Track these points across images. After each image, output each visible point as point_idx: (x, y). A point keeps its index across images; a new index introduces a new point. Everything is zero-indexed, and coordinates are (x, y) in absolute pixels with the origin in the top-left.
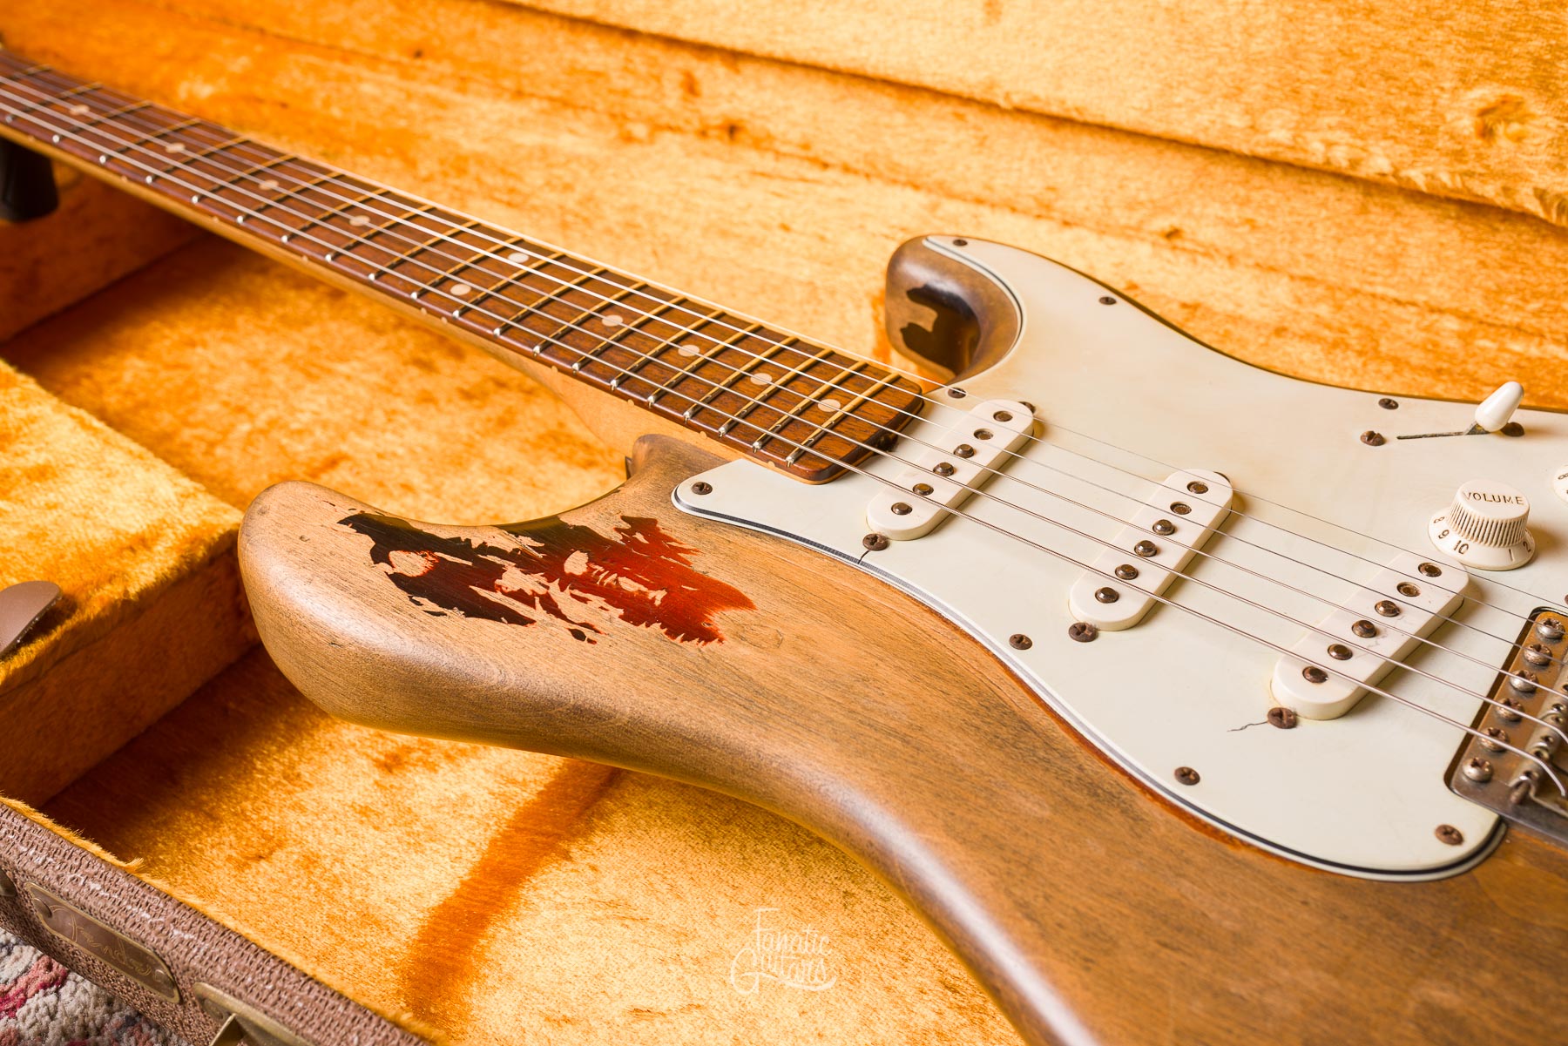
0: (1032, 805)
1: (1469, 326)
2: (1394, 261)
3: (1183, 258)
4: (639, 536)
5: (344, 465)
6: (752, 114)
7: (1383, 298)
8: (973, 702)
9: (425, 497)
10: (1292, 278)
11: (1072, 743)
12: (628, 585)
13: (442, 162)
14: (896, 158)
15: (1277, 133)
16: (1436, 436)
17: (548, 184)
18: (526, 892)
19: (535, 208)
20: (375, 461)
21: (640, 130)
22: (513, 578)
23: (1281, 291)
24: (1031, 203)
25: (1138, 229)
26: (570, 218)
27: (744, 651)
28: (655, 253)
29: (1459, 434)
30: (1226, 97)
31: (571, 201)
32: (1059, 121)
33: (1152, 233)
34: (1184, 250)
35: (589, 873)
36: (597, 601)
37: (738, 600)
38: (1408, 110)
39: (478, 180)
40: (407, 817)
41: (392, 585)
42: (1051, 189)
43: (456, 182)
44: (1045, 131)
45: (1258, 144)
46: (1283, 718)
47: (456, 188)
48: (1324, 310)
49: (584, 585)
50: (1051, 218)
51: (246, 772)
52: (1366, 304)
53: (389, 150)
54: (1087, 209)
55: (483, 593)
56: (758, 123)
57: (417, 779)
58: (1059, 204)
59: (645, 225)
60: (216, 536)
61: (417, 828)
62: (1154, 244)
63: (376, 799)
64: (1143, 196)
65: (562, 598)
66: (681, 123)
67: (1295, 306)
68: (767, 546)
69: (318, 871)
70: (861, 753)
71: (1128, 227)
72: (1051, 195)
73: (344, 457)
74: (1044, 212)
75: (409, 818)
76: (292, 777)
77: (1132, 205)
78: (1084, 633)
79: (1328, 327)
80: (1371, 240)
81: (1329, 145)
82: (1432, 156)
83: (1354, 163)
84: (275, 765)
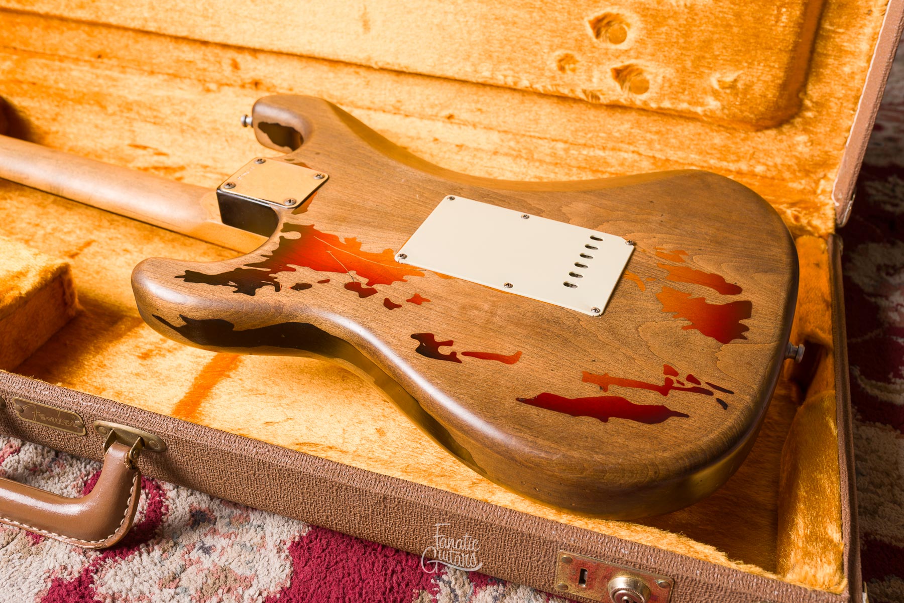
1: (567, 146)
2: (536, 121)
3: (456, 127)
5: (94, 244)
6: (265, 76)
7: (534, 137)
9: (136, 254)
10: (499, 132)
13: (119, 106)
14: (331, 92)
15: (485, 73)
17: (173, 113)
18: (214, 390)
19: (167, 124)
20: (109, 241)
21: (213, 86)
23: (495, 137)
24: (391, 108)
25: (436, 116)
26: (185, 128)
28: (227, 141)
30: (464, 59)
31: (185, 120)
32: (399, 73)
33: (442, 117)
34: (455, 123)
35: (240, 382)
38: (533, 61)
39: (138, 113)
40: (156, 374)
42: (399, 101)
43: (128, 115)
44: (393, 77)
45: (478, 78)
47: (127, 118)
48: (512, 144)
50: (399, 114)
51: (81, 366)
52: (528, 140)
53: (92, 102)
54: (414, 109)
56: (268, 80)
57: (158, 361)
58: (403, 108)
59: (221, 128)
60: (55, 269)
61: (162, 377)
62: (443, 122)
63: (141, 370)
64: (437, 102)
66: (232, 82)
67: (501, 143)
69: (123, 397)
71: (432, 115)
72: (399, 104)
73: (94, 241)
74: (396, 111)
75: (157, 375)
76: (102, 366)
77: (432, 106)
79: (514, 150)
80: (527, 114)
81: (505, 76)
82: (543, 79)
83: (515, 83)
84: (94, 362)
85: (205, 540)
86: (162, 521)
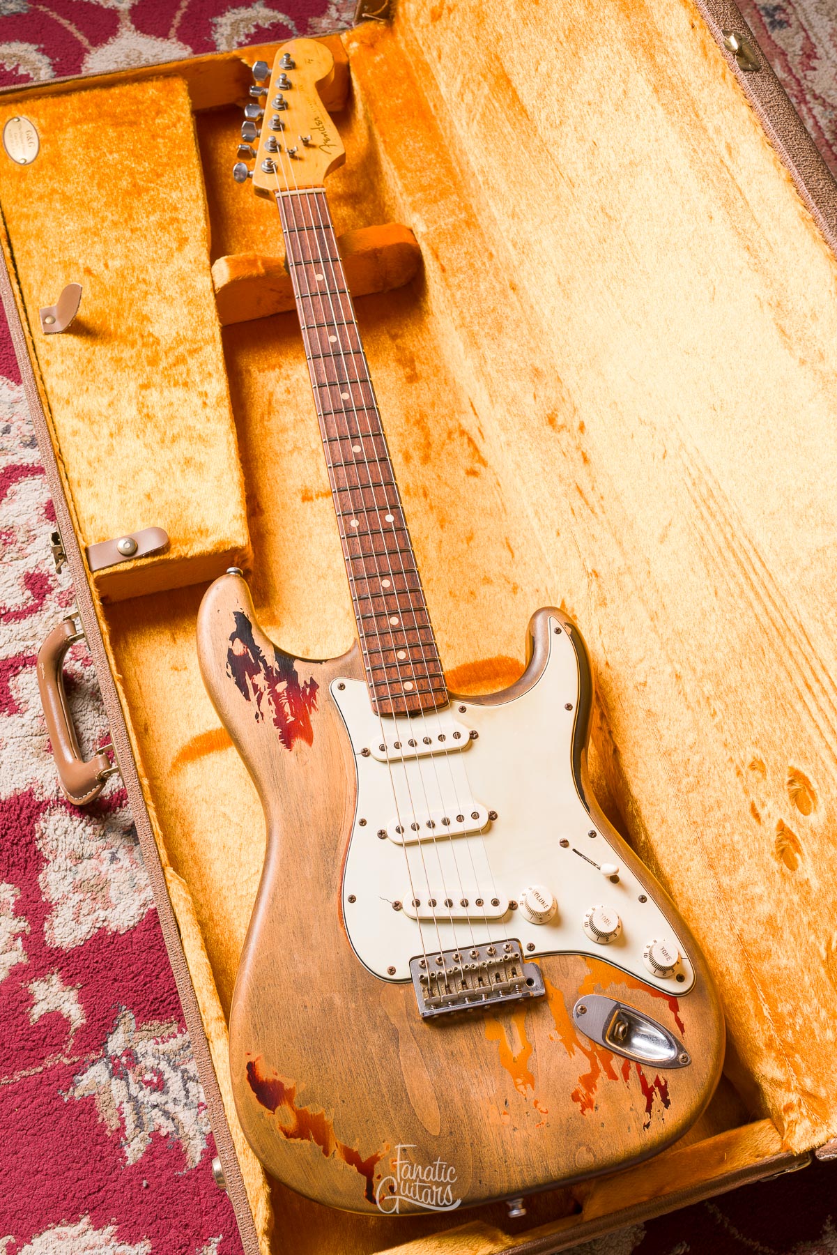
0: (309, 870)
4: (308, 690)
8: (331, 829)
11: (340, 864)
12: (287, 709)
16: (586, 859)
22: (260, 679)
27: (293, 760)
29: (595, 865)
36: (273, 707)
37: (310, 740)
41: (226, 653)
46: (397, 906)
49: (276, 697)
55: (247, 677)
65: (266, 697)
68: (339, 725)
70: (286, 820)
78: (382, 835)
85: (120, 850)
86: (114, 812)
